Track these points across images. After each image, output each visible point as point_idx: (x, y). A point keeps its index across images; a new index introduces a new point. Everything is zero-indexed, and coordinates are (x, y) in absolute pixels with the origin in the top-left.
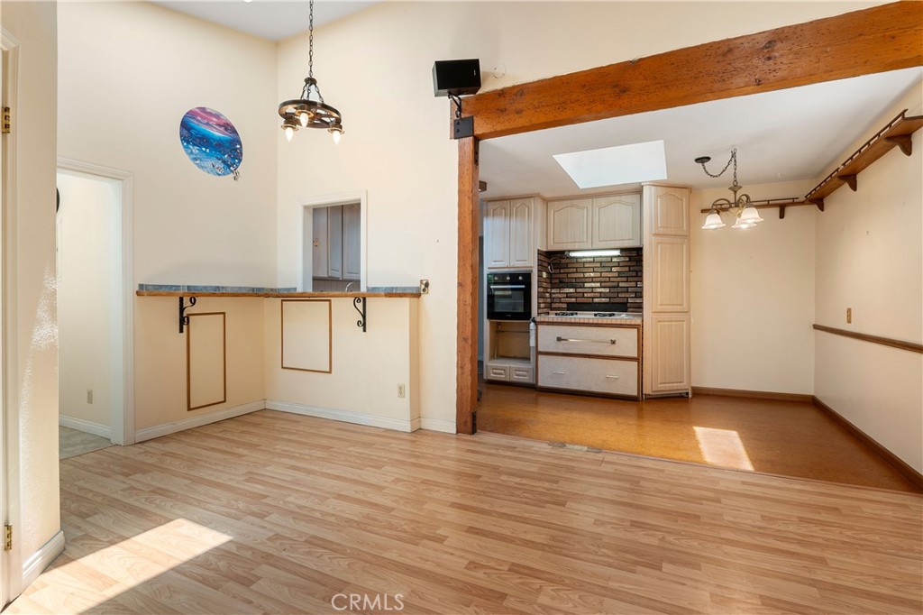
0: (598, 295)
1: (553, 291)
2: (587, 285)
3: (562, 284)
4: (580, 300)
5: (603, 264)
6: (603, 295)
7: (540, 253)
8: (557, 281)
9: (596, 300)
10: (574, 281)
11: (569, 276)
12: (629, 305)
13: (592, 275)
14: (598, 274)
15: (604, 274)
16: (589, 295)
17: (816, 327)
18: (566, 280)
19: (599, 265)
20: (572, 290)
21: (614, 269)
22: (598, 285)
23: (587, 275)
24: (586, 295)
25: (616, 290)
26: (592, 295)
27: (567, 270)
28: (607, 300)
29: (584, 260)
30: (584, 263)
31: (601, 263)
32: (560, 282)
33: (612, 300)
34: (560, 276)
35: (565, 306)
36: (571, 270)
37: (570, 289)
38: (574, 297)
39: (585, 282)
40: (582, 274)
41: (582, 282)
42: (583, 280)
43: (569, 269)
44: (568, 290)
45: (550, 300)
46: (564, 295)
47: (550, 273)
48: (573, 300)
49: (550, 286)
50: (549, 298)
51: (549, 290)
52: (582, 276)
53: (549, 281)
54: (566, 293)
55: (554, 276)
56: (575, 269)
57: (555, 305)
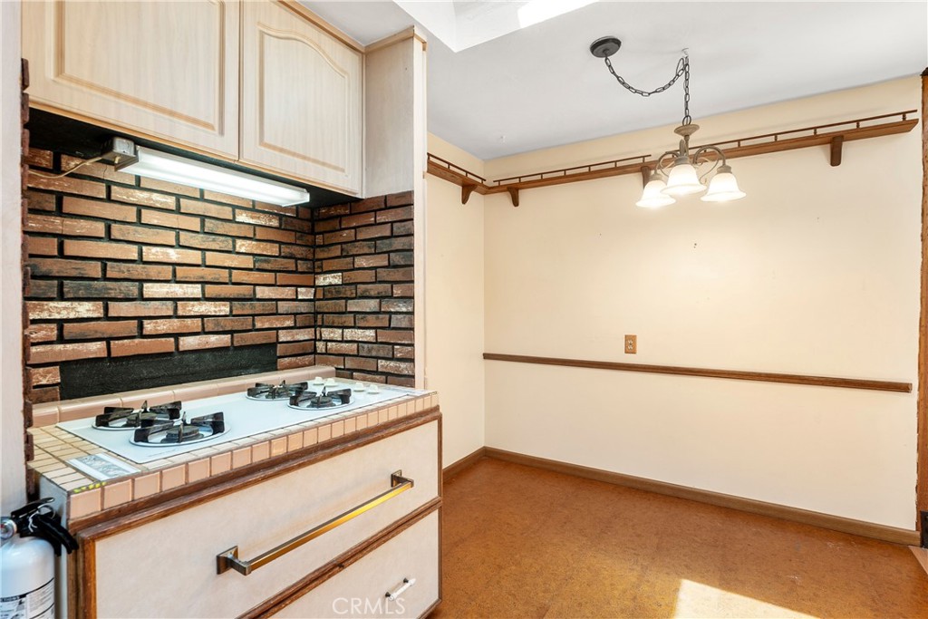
0: (195, 325)
2: (151, 290)
3: (38, 281)
4: (128, 347)
5: (209, 225)
6: (210, 326)
9: (188, 343)
10: (96, 270)
12: (280, 350)
13: (173, 255)
14: (195, 257)
15: (212, 258)
16: (163, 326)
17: (487, 356)
18: (50, 267)
19: (195, 223)
20: (85, 309)
21: (242, 246)
22: (195, 290)
23: (153, 253)
24: (149, 326)
25: (247, 308)
26: (174, 325)
27: (60, 225)
28: (224, 340)
33: (240, 340)
35: (52, 377)
37: (76, 304)
38: (98, 335)
39: (144, 277)
40: (135, 248)
41: (134, 277)
42: (138, 271)
43: (68, 222)
44: (65, 308)
46: (49, 332)
48: (94, 349)
52: (135, 256)
54: (61, 321)
56: (100, 225)
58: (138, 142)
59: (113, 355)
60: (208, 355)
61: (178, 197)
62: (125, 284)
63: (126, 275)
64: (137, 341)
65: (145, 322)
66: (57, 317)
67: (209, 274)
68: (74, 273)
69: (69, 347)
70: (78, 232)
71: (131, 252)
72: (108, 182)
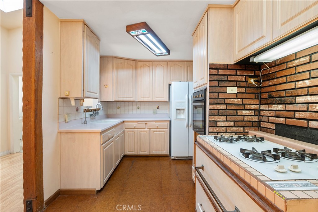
0: (316, 116)
1: (263, 107)
2: (299, 99)
3: (272, 99)
4: (290, 122)
8: (265, 96)
9: (313, 124)
10: (283, 94)
11: (279, 88)
13: (308, 83)
16: (303, 115)
18: (274, 94)
20: (280, 107)
22: (317, 99)
24: (297, 115)
26: (307, 115)
27: (276, 81)
29: (296, 62)
30: (296, 66)
34: (269, 89)
35: (273, 127)
36: (280, 80)
37: (278, 105)
38: (283, 116)
39: (296, 95)
40: (293, 83)
41: (293, 95)
42: (295, 92)
43: (278, 80)
44: (276, 107)
45: (255, 119)
46: (273, 114)
47: (257, 87)
48: (282, 120)
49: (257, 102)
50: (255, 115)
51: (253, 107)
52: (293, 87)
53: (253, 96)
54: (275, 111)
55: (263, 90)
56: (285, 78)
57: (263, 125)
58: (254, 56)
59: (286, 124)
62: (291, 98)
63: (291, 95)
64: (293, 120)
65: (296, 112)
66: (274, 109)
68: (278, 96)
69: (277, 118)
70: (280, 82)
71: (292, 85)
72: (287, 62)
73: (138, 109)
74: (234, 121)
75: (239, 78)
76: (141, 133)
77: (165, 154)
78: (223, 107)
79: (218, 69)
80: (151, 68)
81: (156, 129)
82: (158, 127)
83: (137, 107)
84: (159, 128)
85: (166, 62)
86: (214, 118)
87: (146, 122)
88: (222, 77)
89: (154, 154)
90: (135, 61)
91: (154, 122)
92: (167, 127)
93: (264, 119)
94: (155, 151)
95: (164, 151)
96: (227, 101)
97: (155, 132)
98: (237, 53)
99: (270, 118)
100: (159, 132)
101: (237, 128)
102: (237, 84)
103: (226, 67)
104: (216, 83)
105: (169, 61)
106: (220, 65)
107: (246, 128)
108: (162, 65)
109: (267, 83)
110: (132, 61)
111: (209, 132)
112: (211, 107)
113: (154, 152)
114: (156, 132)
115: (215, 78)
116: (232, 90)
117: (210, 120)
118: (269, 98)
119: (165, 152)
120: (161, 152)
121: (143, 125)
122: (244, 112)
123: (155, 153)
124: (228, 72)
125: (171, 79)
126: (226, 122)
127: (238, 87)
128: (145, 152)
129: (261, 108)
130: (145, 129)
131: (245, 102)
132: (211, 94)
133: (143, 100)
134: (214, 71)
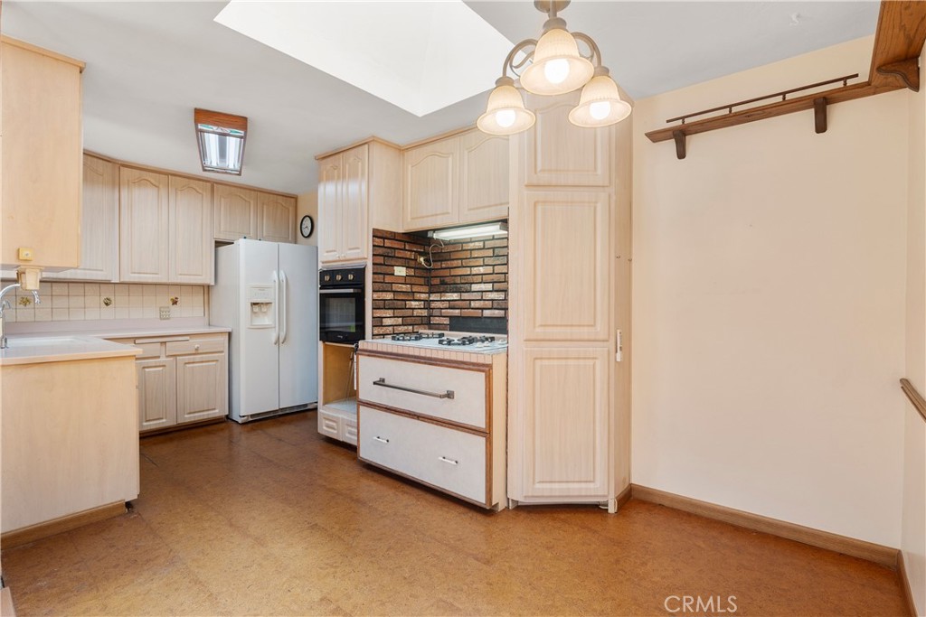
0: (489, 304)
1: (433, 297)
2: (475, 287)
3: (444, 286)
4: (466, 312)
5: (496, 252)
6: (495, 305)
7: (377, 234)
8: (437, 281)
9: (487, 313)
10: (458, 280)
11: (454, 272)
13: (482, 270)
14: (489, 269)
16: (478, 304)
18: (447, 280)
19: (490, 253)
20: (455, 296)
22: (489, 287)
23: (475, 270)
24: (473, 304)
26: (481, 304)
27: (449, 264)
29: (471, 246)
30: (471, 250)
31: (494, 248)
32: (443, 283)
34: (442, 273)
35: (446, 321)
36: (455, 263)
37: (452, 294)
38: (458, 307)
39: (472, 282)
40: (469, 269)
41: (469, 282)
42: (470, 279)
43: (452, 262)
44: (450, 296)
45: (425, 313)
46: (446, 305)
47: (426, 269)
48: (457, 312)
49: (426, 289)
50: (424, 308)
51: (423, 296)
52: (469, 273)
53: (422, 281)
54: (449, 301)
55: (433, 273)
56: (460, 261)
57: (435, 320)
58: (434, 230)
59: (462, 316)
60: (495, 320)
61: (484, 241)
62: (466, 285)
63: (466, 281)
64: (469, 310)
65: (472, 302)
66: (448, 299)
67: (495, 277)
68: (452, 282)
69: (451, 311)
70: (454, 266)
71: (467, 271)
72: (462, 243)
73: (107, 304)
74: (403, 317)
75: (408, 254)
76: (147, 370)
77: (217, 415)
78: (389, 296)
79: (384, 238)
80: (163, 192)
81: (192, 357)
82: (197, 349)
83: (103, 298)
84: (200, 351)
85: (209, 184)
86: (379, 313)
87: (163, 340)
88: (389, 250)
89: (187, 421)
90: (110, 164)
91: (187, 338)
92: (221, 349)
93: (436, 312)
94: (190, 413)
95: (214, 409)
96: (395, 287)
97: (189, 363)
98: (409, 220)
99: (443, 311)
100: (202, 362)
101: (406, 327)
102: (406, 263)
103: (393, 236)
104: (380, 260)
105: (217, 183)
106: (387, 232)
107: (415, 327)
108: (197, 189)
109: (438, 265)
110: (101, 161)
111: (373, 335)
112: (375, 296)
113: (186, 416)
114: (193, 363)
115: (380, 251)
116: (400, 271)
117: (375, 315)
118: (441, 284)
119: (217, 411)
120: (205, 413)
121: (154, 349)
122: (414, 304)
123: (188, 418)
124: (396, 245)
125: (222, 229)
126: (393, 319)
127: (407, 267)
128: (161, 421)
129: (431, 299)
130: (159, 357)
131: (415, 289)
132: (376, 276)
133: (137, 280)
134: (379, 242)
